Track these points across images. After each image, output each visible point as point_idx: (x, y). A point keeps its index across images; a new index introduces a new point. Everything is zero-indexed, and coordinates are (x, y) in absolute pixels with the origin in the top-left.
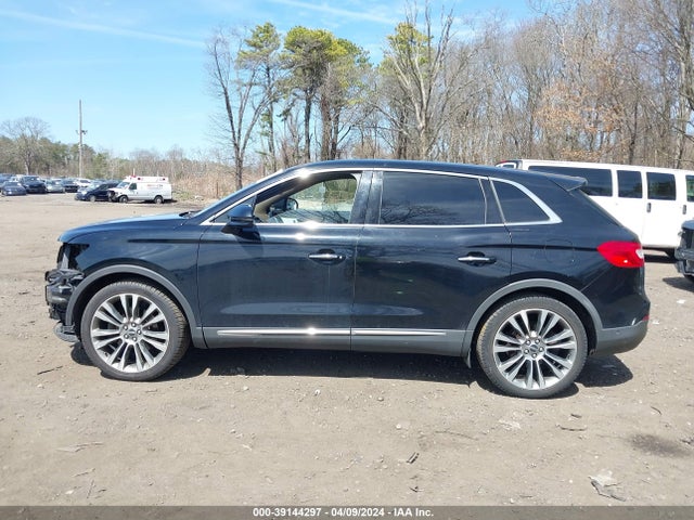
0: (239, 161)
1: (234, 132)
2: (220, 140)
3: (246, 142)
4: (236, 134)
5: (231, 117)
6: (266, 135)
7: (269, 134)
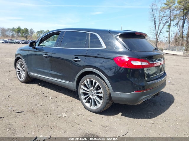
0: (157, 39)
1: (156, 31)
2: (151, 33)
3: (159, 34)
4: (157, 32)
5: (156, 27)
6: (168, 31)
7: (169, 31)
